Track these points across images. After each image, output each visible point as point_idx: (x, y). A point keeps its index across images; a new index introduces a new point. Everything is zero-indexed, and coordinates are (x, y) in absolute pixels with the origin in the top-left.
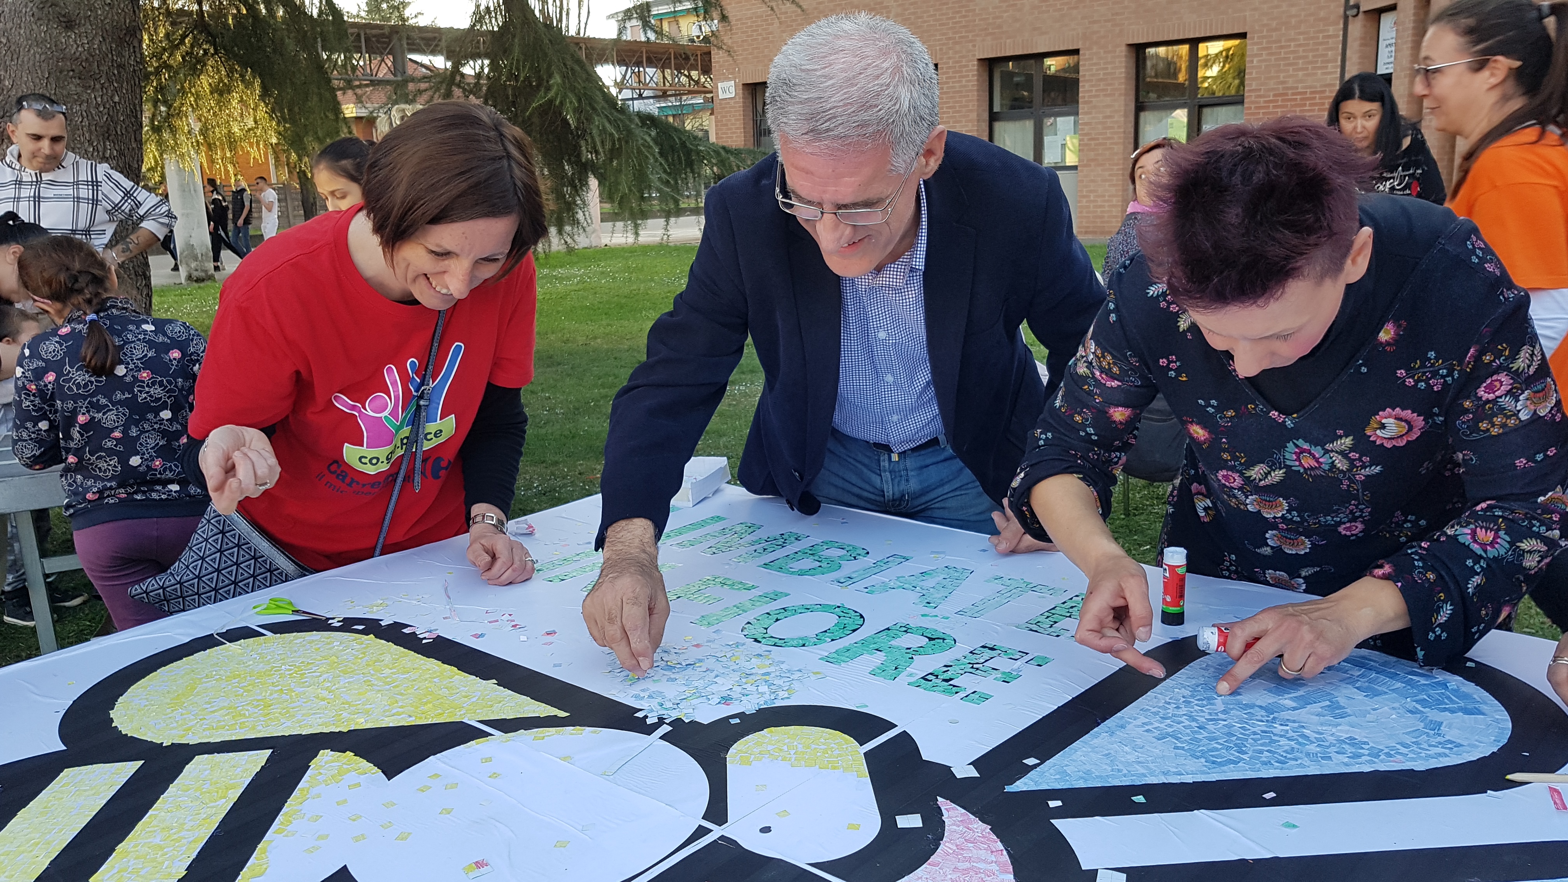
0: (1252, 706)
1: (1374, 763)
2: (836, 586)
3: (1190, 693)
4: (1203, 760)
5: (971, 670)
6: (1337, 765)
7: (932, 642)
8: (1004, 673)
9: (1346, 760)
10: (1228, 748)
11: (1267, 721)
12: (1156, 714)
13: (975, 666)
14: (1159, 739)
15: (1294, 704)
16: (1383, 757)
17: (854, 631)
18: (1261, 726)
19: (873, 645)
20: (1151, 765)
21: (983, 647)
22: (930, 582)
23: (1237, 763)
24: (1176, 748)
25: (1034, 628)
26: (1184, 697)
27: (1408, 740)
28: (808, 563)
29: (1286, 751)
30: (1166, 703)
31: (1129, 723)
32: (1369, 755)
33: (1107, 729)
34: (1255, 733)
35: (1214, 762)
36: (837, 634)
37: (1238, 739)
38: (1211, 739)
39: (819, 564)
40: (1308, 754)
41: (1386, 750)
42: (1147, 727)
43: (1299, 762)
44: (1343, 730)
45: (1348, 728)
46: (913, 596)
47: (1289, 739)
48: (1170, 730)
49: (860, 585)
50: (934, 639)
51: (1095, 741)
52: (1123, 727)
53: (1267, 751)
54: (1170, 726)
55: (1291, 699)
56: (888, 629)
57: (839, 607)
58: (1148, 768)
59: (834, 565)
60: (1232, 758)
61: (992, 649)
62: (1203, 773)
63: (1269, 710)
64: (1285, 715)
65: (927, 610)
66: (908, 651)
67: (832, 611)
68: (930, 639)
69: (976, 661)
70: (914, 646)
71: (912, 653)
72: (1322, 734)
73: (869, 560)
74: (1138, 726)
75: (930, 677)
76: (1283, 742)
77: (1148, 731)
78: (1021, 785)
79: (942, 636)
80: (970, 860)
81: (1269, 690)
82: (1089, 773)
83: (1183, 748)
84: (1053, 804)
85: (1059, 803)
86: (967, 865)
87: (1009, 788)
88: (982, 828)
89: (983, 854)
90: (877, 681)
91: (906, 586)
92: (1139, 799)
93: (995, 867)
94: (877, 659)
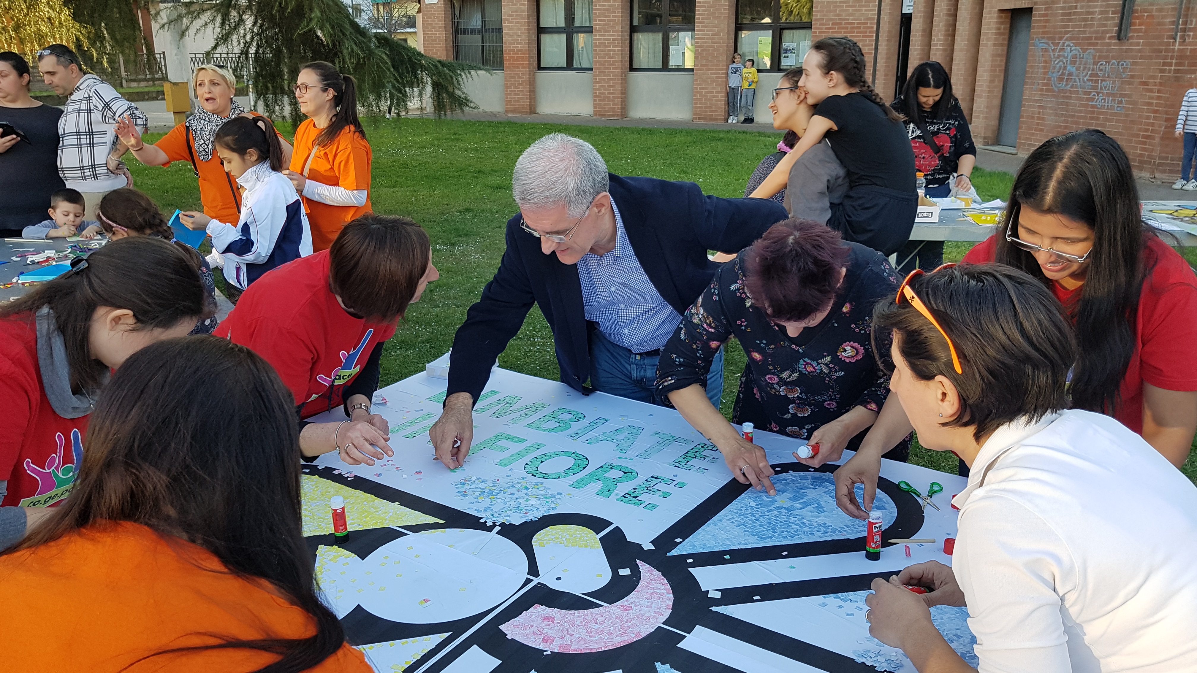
0: (781, 508)
1: (834, 536)
2: (570, 439)
5: (647, 491)
7: (626, 475)
8: (663, 492)
9: (821, 535)
10: (768, 531)
12: (736, 513)
13: (649, 488)
14: (737, 527)
15: (801, 506)
17: (584, 468)
18: (784, 518)
19: (594, 477)
20: (733, 540)
21: (652, 477)
22: (621, 437)
24: (745, 531)
25: (677, 465)
26: (750, 504)
28: (552, 424)
29: (794, 531)
30: (741, 505)
31: (724, 518)
32: (831, 532)
33: (713, 521)
34: (781, 522)
35: (761, 538)
36: (576, 470)
37: (774, 525)
38: (761, 526)
39: (558, 424)
40: (804, 532)
41: (839, 529)
42: (733, 520)
43: (800, 536)
44: (821, 520)
45: (823, 518)
46: (613, 445)
47: (796, 525)
48: (742, 522)
49: (584, 438)
51: (708, 528)
52: (721, 521)
53: (786, 531)
54: (743, 519)
55: (799, 503)
56: (602, 467)
57: (574, 453)
58: (732, 542)
59: (567, 425)
61: (657, 478)
62: (756, 543)
63: (789, 509)
64: (796, 512)
65: (622, 455)
66: (614, 480)
67: (571, 455)
68: (625, 473)
69: (650, 486)
70: (617, 477)
71: (616, 481)
72: (812, 522)
73: (586, 422)
74: (728, 519)
75: (627, 496)
76: (794, 526)
77: (732, 522)
78: (674, 552)
79: (631, 471)
80: (653, 589)
81: (790, 499)
82: (705, 545)
83: (748, 531)
84: (689, 561)
85: (691, 560)
86: (652, 591)
87: (668, 554)
88: (657, 574)
89: (659, 586)
90: (601, 499)
91: (608, 439)
92: (727, 557)
93: (664, 591)
94: (599, 485)
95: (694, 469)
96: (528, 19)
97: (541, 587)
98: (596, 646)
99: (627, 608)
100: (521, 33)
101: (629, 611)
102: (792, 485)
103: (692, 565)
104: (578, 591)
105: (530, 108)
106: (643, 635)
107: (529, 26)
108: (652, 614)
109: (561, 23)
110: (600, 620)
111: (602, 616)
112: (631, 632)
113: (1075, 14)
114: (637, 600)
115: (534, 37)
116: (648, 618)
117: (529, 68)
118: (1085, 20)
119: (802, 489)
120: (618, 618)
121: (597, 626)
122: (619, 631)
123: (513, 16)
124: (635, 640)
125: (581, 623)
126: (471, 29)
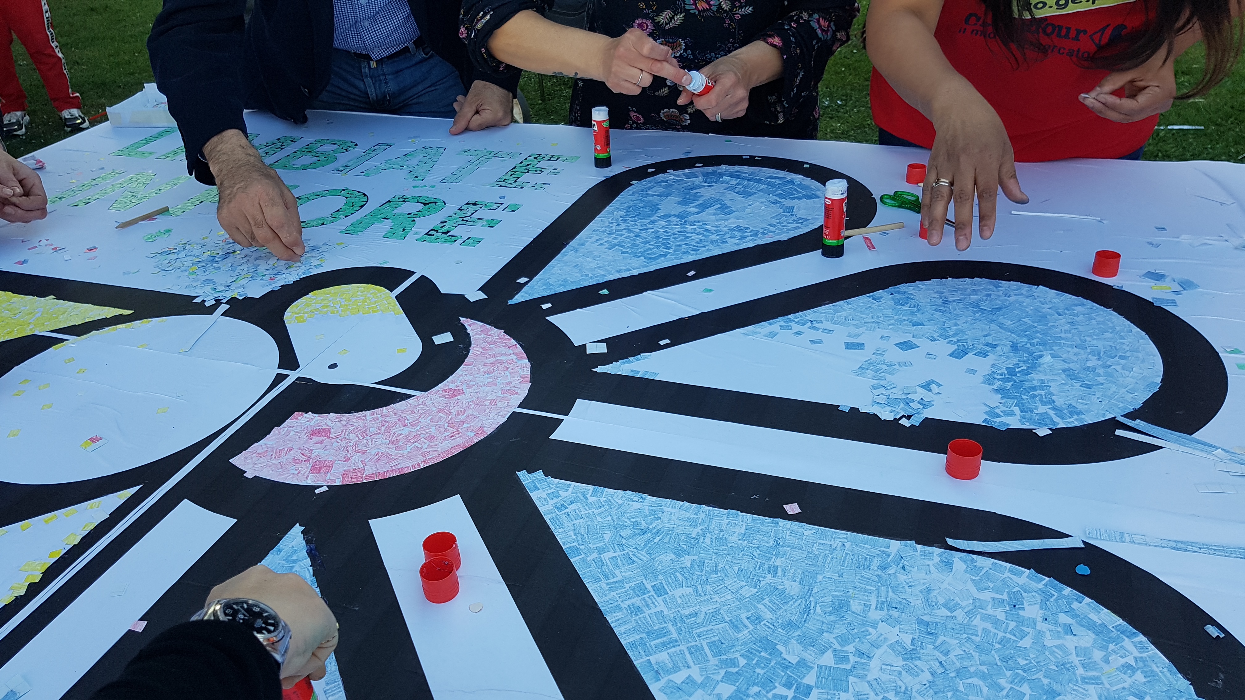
0: (669, 216)
1: (755, 240)
2: (336, 174)
3: (625, 214)
4: (642, 258)
5: (463, 222)
6: (732, 245)
7: (427, 206)
8: (488, 221)
9: (737, 241)
10: (658, 247)
11: (681, 224)
12: (604, 232)
13: (464, 219)
14: (610, 249)
15: (697, 210)
16: (760, 235)
17: (362, 207)
18: (678, 228)
19: (380, 215)
20: (608, 268)
21: (467, 204)
22: (414, 161)
23: (665, 256)
24: (623, 253)
25: (503, 183)
26: (621, 217)
27: (774, 222)
28: (307, 159)
29: (697, 243)
30: (610, 223)
31: (587, 241)
32: (751, 236)
33: (572, 248)
34: (674, 234)
35: (650, 258)
36: (348, 212)
37: (664, 239)
38: (645, 243)
39: (318, 158)
40: (712, 242)
41: (762, 231)
42: (600, 242)
43: (707, 248)
44: (732, 222)
45: (735, 220)
46: (403, 174)
47: (698, 234)
48: (616, 241)
49: (357, 170)
50: (428, 204)
51: (566, 258)
52: (583, 245)
53: (685, 244)
54: (615, 239)
55: (694, 207)
56: (389, 201)
57: (344, 190)
58: (606, 270)
59: (329, 158)
60: (662, 253)
61: (475, 204)
62: (644, 266)
63: (680, 216)
64: (692, 218)
65: (417, 183)
66: (410, 216)
67: (340, 194)
68: (425, 204)
69: (465, 215)
70: (413, 211)
71: (413, 217)
72: (719, 227)
73: (359, 150)
74: (594, 243)
75: (431, 233)
76: (694, 236)
77: (601, 244)
78: (520, 298)
79: (435, 201)
80: (494, 356)
81: (679, 203)
82: (565, 280)
83: (627, 252)
84: (545, 306)
85: (549, 305)
86: (493, 359)
87: (510, 302)
88: (497, 333)
89: (503, 350)
90: (392, 242)
91: (394, 167)
92: (605, 292)
93: (513, 357)
94: (387, 225)
95: (530, 185)
97: (305, 384)
98: (409, 463)
99: (454, 393)
101: (459, 397)
102: (676, 186)
103: (552, 312)
104: (368, 381)
106: (489, 430)
108: (499, 394)
110: (410, 418)
111: (413, 412)
112: (468, 429)
114: (470, 377)
116: (493, 402)
119: (692, 189)
120: (441, 410)
121: (407, 430)
122: (446, 431)
124: (476, 441)
125: (379, 429)
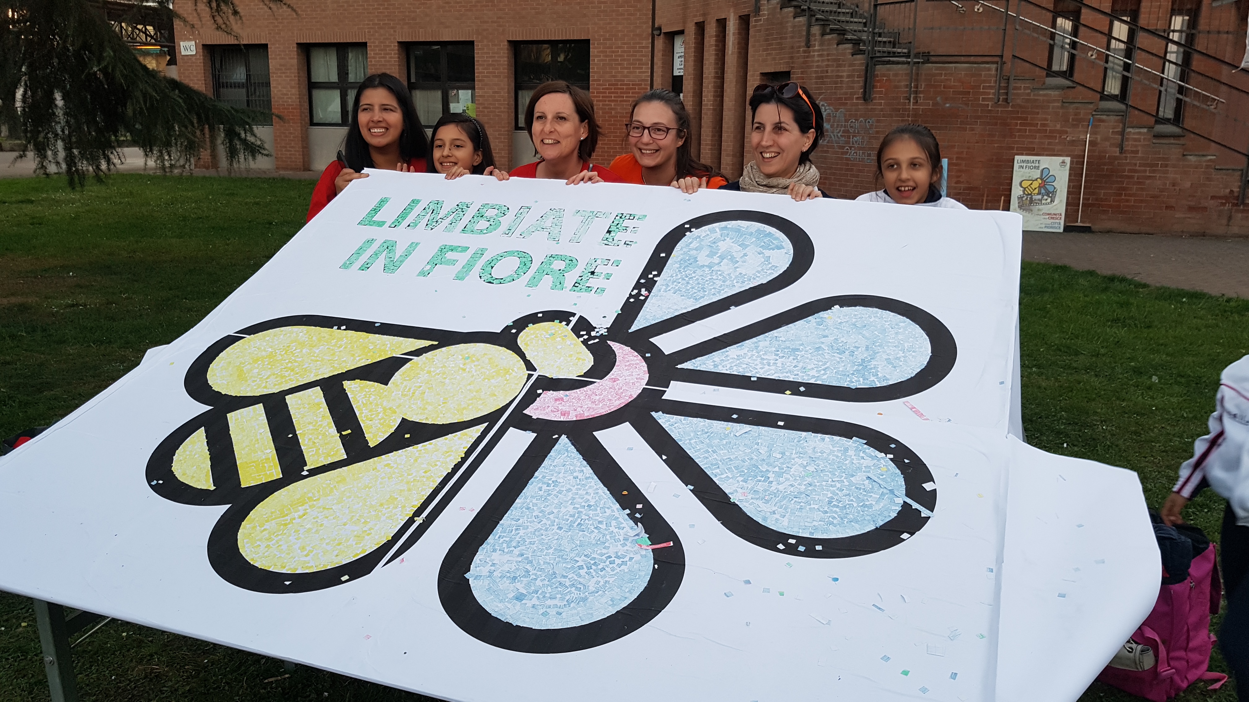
96: (298, 73)
100: (292, 87)
105: (304, 165)
107: (299, 80)
109: (334, 78)
113: (827, 77)
115: (305, 91)
117: (301, 123)
118: (836, 83)
123: (281, 69)
126: (235, 83)
